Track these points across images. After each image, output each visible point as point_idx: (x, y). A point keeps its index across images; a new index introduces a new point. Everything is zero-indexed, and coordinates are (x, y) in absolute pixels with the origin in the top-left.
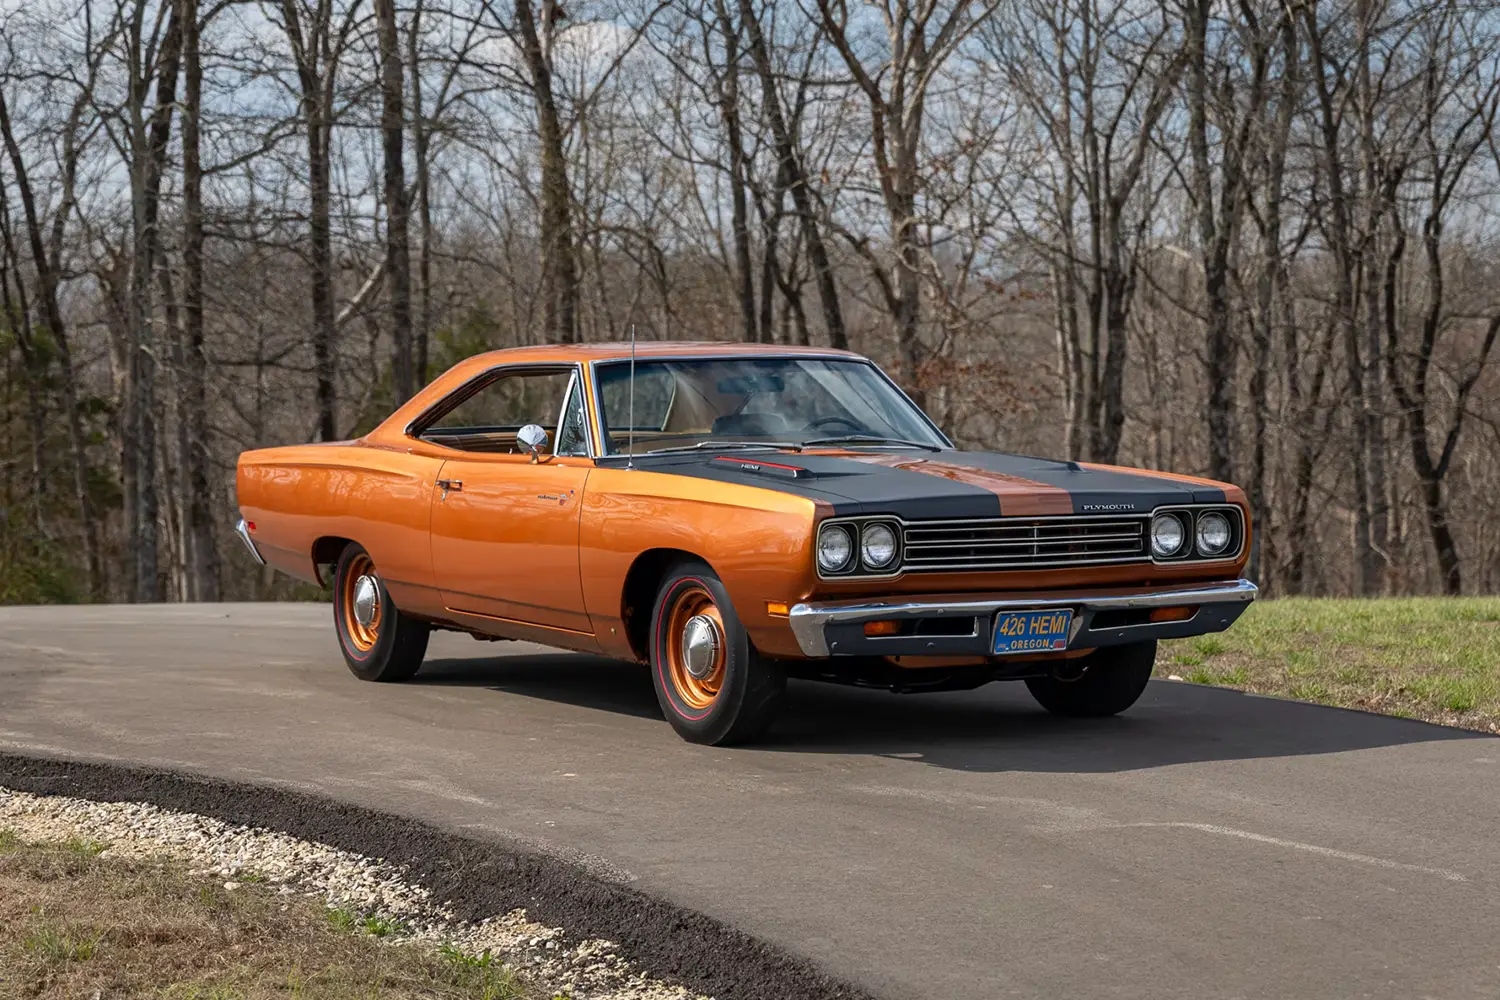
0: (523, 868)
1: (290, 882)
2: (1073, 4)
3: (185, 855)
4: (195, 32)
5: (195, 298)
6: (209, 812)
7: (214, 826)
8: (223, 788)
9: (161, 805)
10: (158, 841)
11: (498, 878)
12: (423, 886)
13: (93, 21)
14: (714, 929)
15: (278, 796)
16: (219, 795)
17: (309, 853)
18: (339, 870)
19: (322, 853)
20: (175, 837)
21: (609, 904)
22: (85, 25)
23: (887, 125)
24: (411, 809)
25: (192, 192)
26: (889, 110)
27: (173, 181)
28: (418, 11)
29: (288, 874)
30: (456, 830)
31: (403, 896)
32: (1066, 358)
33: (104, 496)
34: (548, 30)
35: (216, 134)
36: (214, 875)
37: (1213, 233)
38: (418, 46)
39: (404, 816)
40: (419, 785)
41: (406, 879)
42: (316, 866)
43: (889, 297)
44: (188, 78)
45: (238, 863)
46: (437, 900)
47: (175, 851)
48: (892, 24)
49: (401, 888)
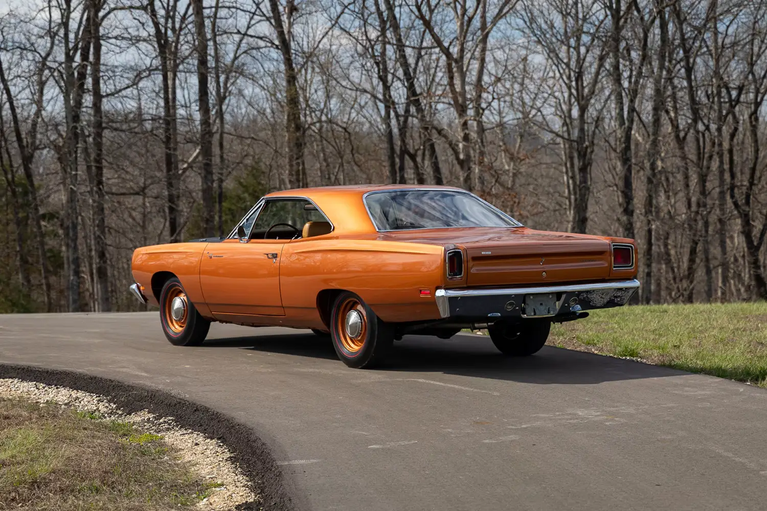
0: (150, 395)
1: (66, 404)
2: (570, 2)
3: (28, 396)
4: (97, 25)
5: (98, 160)
6: (41, 381)
7: (41, 385)
8: (47, 372)
9: (23, 379)
10: (19, 392)
11: (141, 399)
12: (115, 404)
13: (52, 14)
14: (207, 410)
15: (67, 374)
16: (45, 375)
17: (74, 394)
18: (85, 399)
19: (80, 394)
20: (25, 390)
21: (176, 405)
22: (49, 16)
23: (455, 69)
24: (118, 378)
25: (97, 106)
26: (456, 61)
27: (88, 100)
28: (217, 7)
29: (66, 401)
30: (131, 384)
31: (107, 407)
32: (569, 187)
33: (55, 262)
34: (289, 18)
35: (106, 78)
36: (37, 402)
37: (624, 124)
38: (216, 30)
39: (113, 379)
40: (124, 370)
41: (109, 402)
42: (77, 398)
43: (457, 158)
44: (94, 48)
45: (48, 398)
46: (118, 408)
47: (25, 395)
48: (458, 17)
49: (107, 405)
